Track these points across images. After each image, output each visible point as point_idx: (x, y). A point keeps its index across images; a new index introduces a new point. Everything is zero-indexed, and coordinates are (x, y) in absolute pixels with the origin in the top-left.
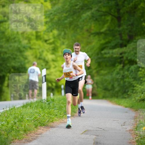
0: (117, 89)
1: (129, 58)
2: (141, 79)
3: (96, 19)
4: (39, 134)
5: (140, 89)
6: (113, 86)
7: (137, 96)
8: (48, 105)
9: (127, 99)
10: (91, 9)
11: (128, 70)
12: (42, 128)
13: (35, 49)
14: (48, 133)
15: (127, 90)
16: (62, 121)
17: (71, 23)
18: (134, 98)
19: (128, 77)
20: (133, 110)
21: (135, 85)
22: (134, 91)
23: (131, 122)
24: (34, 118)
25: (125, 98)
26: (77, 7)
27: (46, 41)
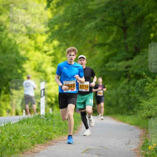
0: (121, 105)
1: (135, 72)
2: (148, 94)
3: (101, 29)
4: (36, 152)
5: (146, 106)
6: (117, 101)
7: (143, 113)
8: (46, 121)
9: (132, 116)
10: (95, 18)
11: (134, 85)
12: (40, 146)
13: (33, 60)
14: (46, 151)
15: (132, 107)
16: (61, 139)
17: (72, 34)
18: (140, 115)
19: (133, 92)
20: (139, 128)
21: (141, 101)
22: (140, 108)
23: (136, 141)
24: (31, 134)
25: (131, 115)
26: (80, 16)
27: (45, 52)
